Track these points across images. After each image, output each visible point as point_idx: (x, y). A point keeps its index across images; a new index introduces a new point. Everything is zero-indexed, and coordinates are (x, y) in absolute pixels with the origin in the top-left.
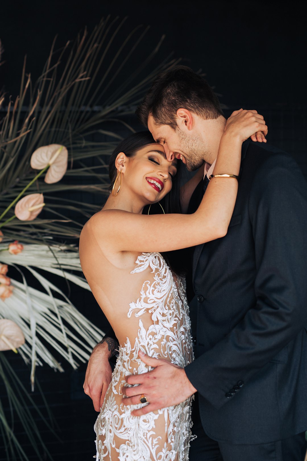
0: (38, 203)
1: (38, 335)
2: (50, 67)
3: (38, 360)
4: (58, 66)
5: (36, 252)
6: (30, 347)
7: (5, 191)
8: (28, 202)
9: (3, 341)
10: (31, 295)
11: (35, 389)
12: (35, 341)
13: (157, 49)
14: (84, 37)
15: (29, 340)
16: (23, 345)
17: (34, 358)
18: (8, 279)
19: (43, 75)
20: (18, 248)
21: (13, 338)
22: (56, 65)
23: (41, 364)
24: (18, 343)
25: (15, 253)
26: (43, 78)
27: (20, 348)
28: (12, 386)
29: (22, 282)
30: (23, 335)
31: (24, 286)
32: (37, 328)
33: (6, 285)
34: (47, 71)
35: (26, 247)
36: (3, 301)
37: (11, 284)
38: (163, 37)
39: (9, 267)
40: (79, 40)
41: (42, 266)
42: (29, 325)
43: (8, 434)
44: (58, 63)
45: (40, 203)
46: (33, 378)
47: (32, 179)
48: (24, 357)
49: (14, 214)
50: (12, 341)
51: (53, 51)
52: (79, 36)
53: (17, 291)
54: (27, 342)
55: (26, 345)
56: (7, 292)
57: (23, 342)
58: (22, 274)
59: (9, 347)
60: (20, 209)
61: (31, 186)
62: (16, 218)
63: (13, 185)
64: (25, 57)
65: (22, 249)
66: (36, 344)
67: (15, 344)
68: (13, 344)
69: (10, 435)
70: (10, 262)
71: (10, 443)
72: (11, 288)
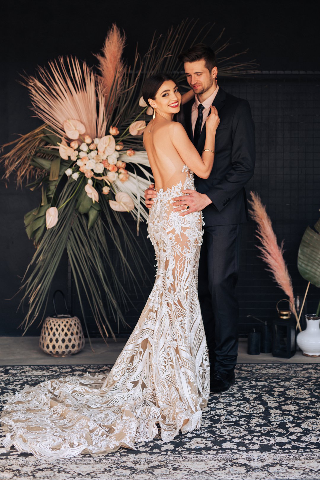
0: (143, 125)
1: (141, 203)
2: (152, 48)
3: (141, 218)
4: (156, 48)
5: (143, 156)
6: (137, 210)
7: (126, 120)
8: (137, 125)
9: (122, 205)
10: (138, 181)
11: (139, 235)
12: (139, 206)
13: (220, 36)
14: (171, 32)
15: (137, 207)
16: (133, 209)
17: (139, 216)
18: (126, 171)
19: (148, 52)
20: (132, 152)
21: (127, 204)
22: (155, 48)
23: (143, 221)
24: (130, 208)
25: (130, 156)
26: (148, 55)
27: (132, 211)
28: (127, 235)
29: (134, 173)
30: (134, 203)
31: (135, 175)
32: (141, 199)
33: (124, 174)
34: (151, 50)
35: (137, 153)
36: (123, 183)
37: (127, 173)
38: (224, 29)
39: (127, 164)
40: (168, 33)
41: (145, 164)
42: (136, 197)
43: (124, 261)
44: (156, 46)
45: (144, 126)
46: (138, 228)
47: (139, 114)
48: (134, 217)
49: (129, 133)
50: (127, 207)
51: (154, 39)
52: (168, 31)
53: (131, 178)
54: (135, 208)
55: (135, 210)
56: (125, 177)
57: (134, 208)
58: (134, 168)
59: (125, 209)
60: (132, 129)
61: (138, 118)
62: (130, 135)
63: (131, 117)
64: (137, 43)
65: (134, 154)
66: (140, 208)
67: (129, 208)
68: (127, 208)
69: (125, 261)
70: (128, 162)
71: (125, 266)
72: (128, 176)
